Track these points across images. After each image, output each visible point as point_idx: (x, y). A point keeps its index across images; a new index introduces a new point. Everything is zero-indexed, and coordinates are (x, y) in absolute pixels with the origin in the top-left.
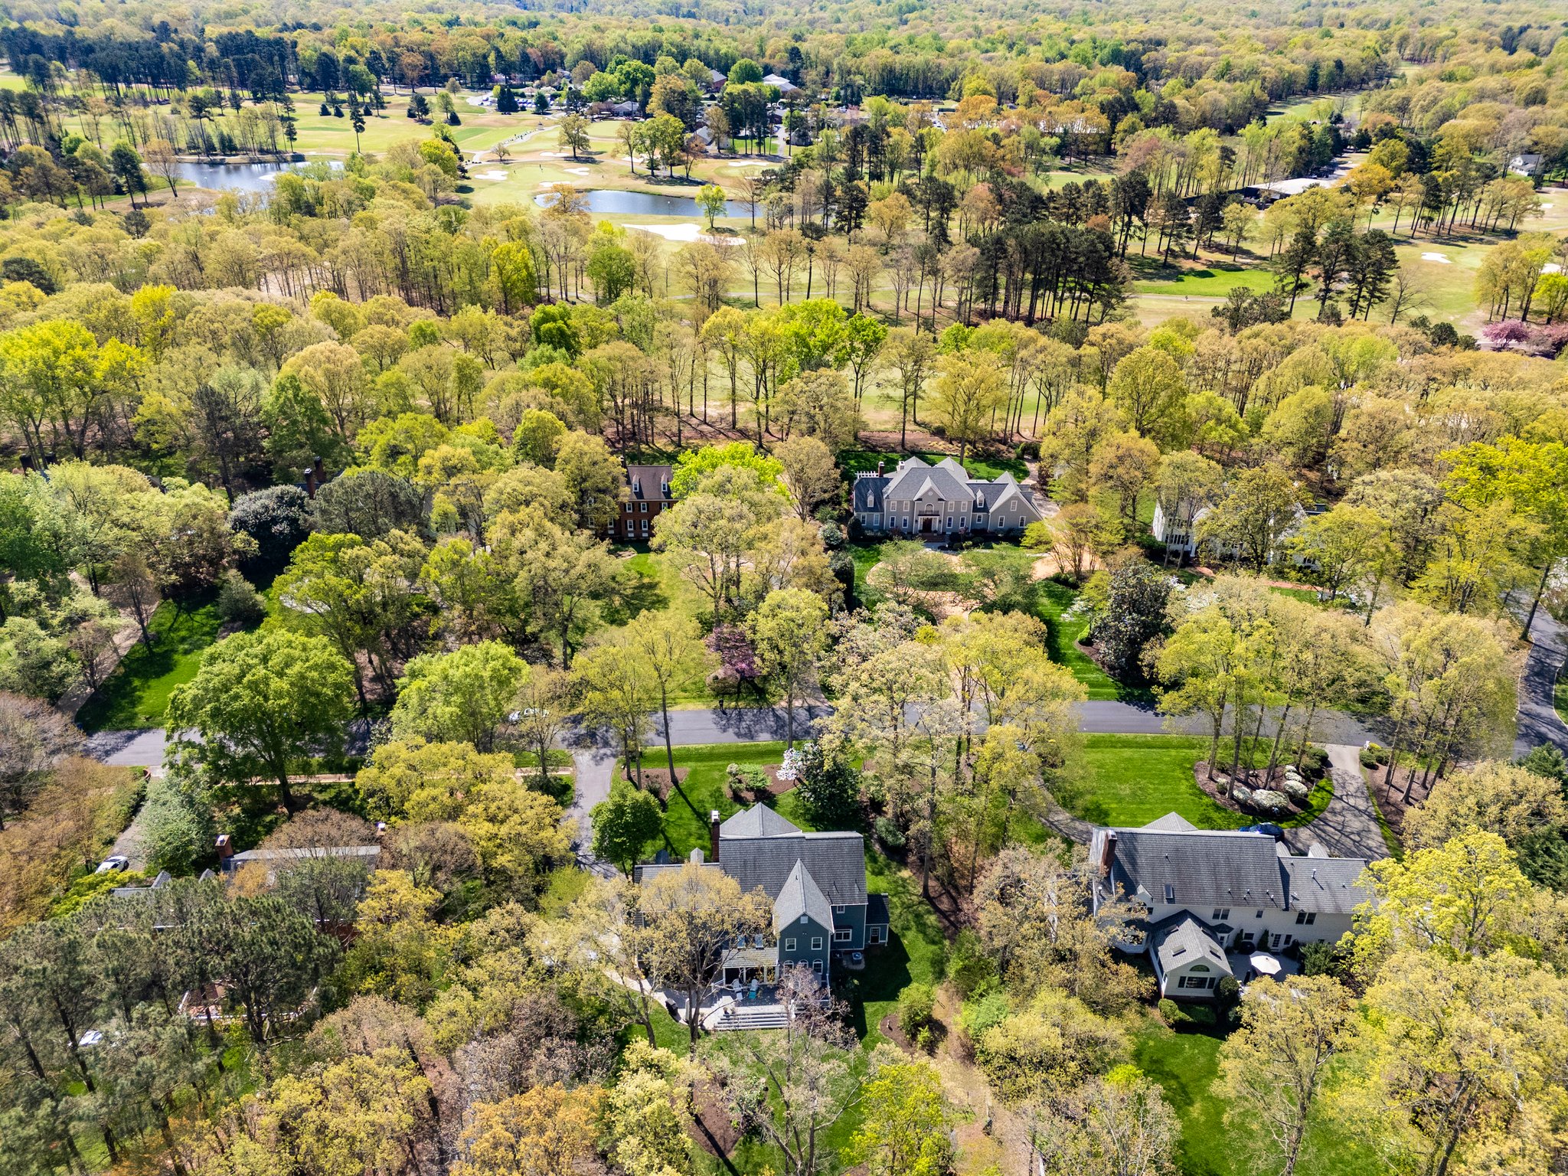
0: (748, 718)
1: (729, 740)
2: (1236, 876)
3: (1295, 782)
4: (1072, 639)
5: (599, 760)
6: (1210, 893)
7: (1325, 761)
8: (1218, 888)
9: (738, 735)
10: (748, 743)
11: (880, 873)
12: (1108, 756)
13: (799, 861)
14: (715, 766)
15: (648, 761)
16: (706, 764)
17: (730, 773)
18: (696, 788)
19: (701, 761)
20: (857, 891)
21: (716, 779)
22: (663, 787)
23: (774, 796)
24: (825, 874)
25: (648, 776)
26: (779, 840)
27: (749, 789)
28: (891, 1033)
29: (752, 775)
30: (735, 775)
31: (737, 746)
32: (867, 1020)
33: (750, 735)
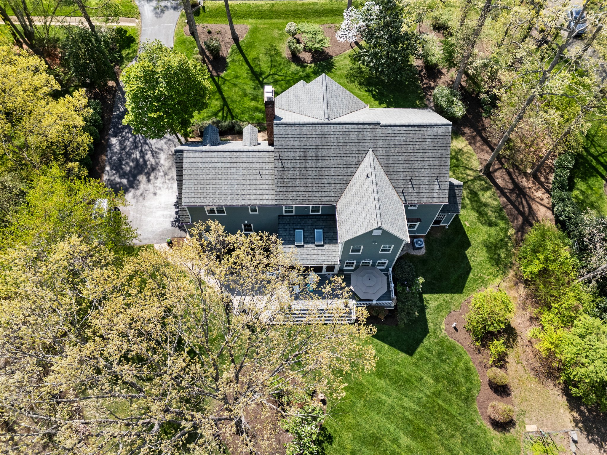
5: (159, 12)
13: (370, 152)
14: (275, 24)
15: (211, 16)
16: (266, 21)
17: (289, 32)
18: (254, 47)
19: (262, 18)
20: (437, 189)
21: (275, 38)
22: (222, 44)
23: (331, 57)
24: (401, 169)
25: (209, 32)
26: (348, 127)
27: (307, 50)
28: (457, 335)
29: (310, 35)
30: (294, 34)
31: (296, 5)
32: (428, 317)
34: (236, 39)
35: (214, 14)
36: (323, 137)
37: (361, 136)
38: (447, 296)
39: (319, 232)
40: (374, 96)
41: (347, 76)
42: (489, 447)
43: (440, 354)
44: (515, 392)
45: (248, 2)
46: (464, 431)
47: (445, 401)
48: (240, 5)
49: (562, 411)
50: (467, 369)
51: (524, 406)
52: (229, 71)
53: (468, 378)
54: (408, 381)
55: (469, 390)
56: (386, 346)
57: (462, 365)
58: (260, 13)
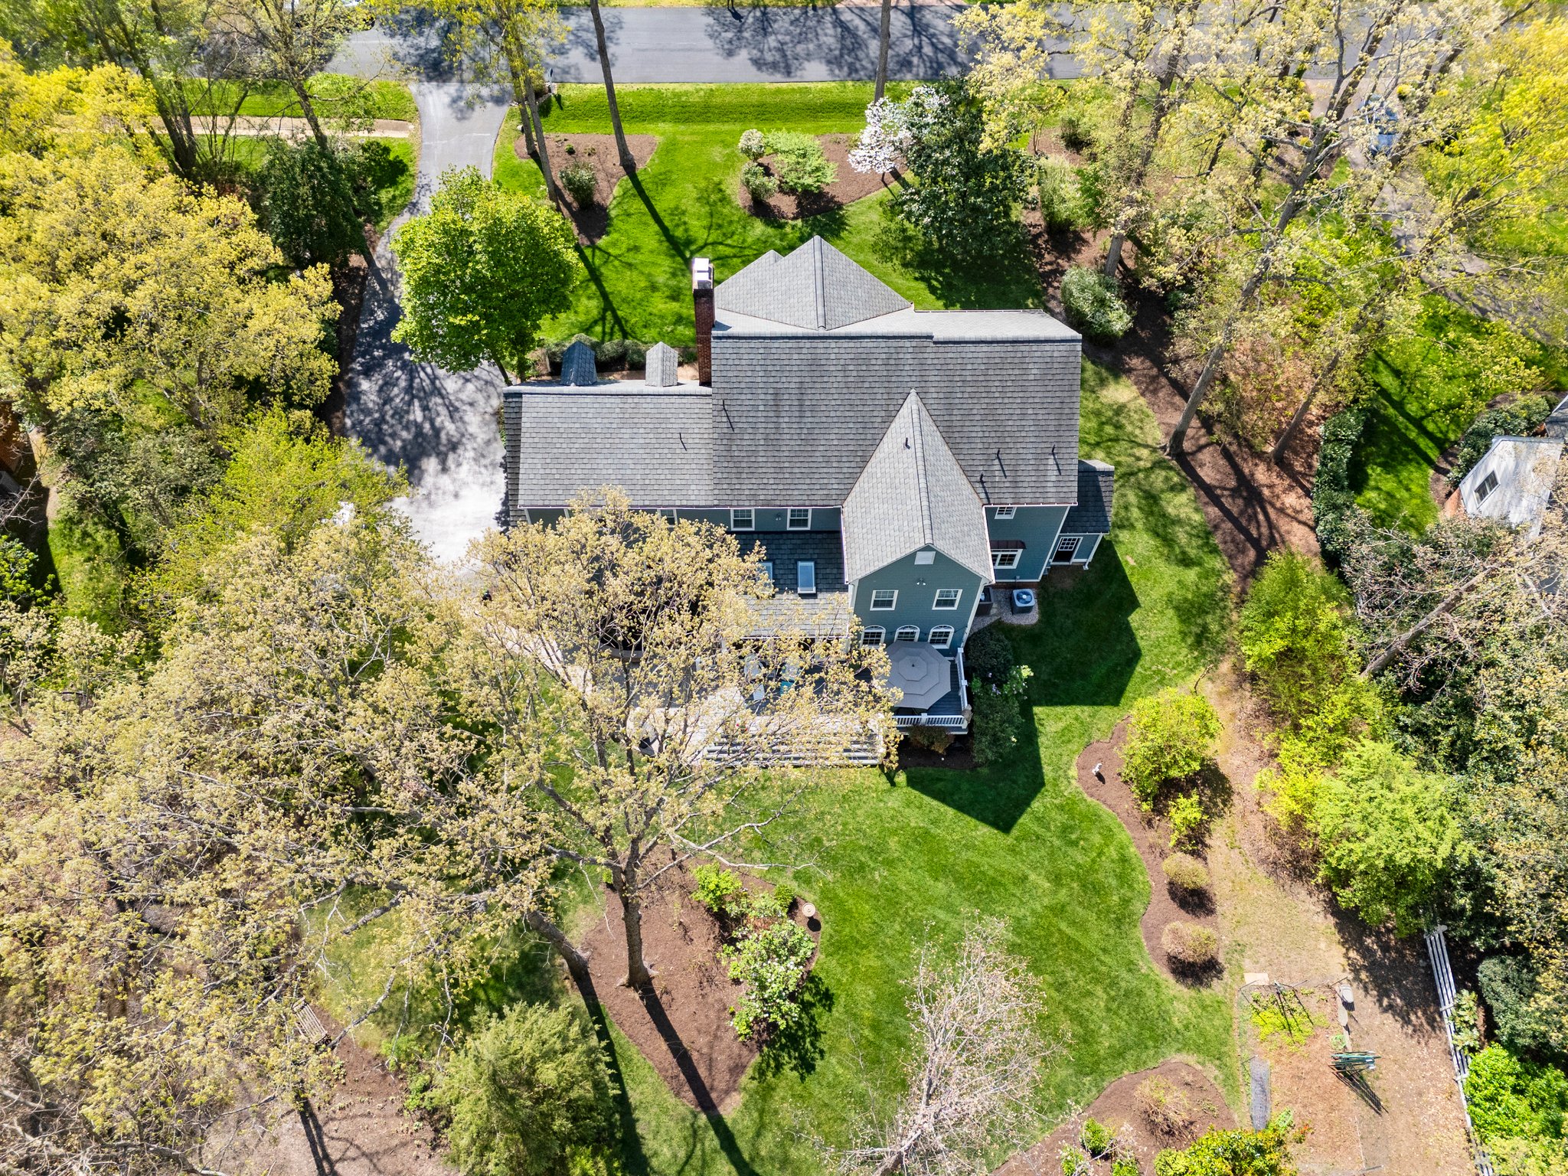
0: (781, 27)
1: (740, 75)
5: (463, 108)
9: (758, 63)
10: (780, 84)
13: (913, 397)
14: (715, 133)
15: (574, 117)
16: (697, 127)
17: (747, 151)
18: (673, 183)
19: (686, 121)
20: (1052, 475)
21: (715, 164)
22: (600, 176)
23: (840, 206)
24: (977, 432)
25: (571, 152)
26: (865, 343)
27: (786, 189)
28: (1103, 789)
29: (793, 158)
30: (757, 156)
31: (763, 92)
32: (1043, 753)
33: (785, 66)
34: (629, 166)
35: (583, 112)
36: (815, 365)
37: (892, 364)
38: (1083, 711)
39: (806, 567)
40: (933, 290)
41: (874, 248)
42: (1164, 1016)
43: (1065, 830)
44: (1222, 906)
45: (655, 86)
46: (1114, 984)
47: (1073, 923)
48: (638, 93)
49: (1323, 946)
50: (1124, 860)
51: (1243, 935)
52: (615, 236)
53: (1123, 879)
54: (994, 883)
55: (1126, 902)
56: (951, 812)
57: (1112, 852)
58: (687, 112)
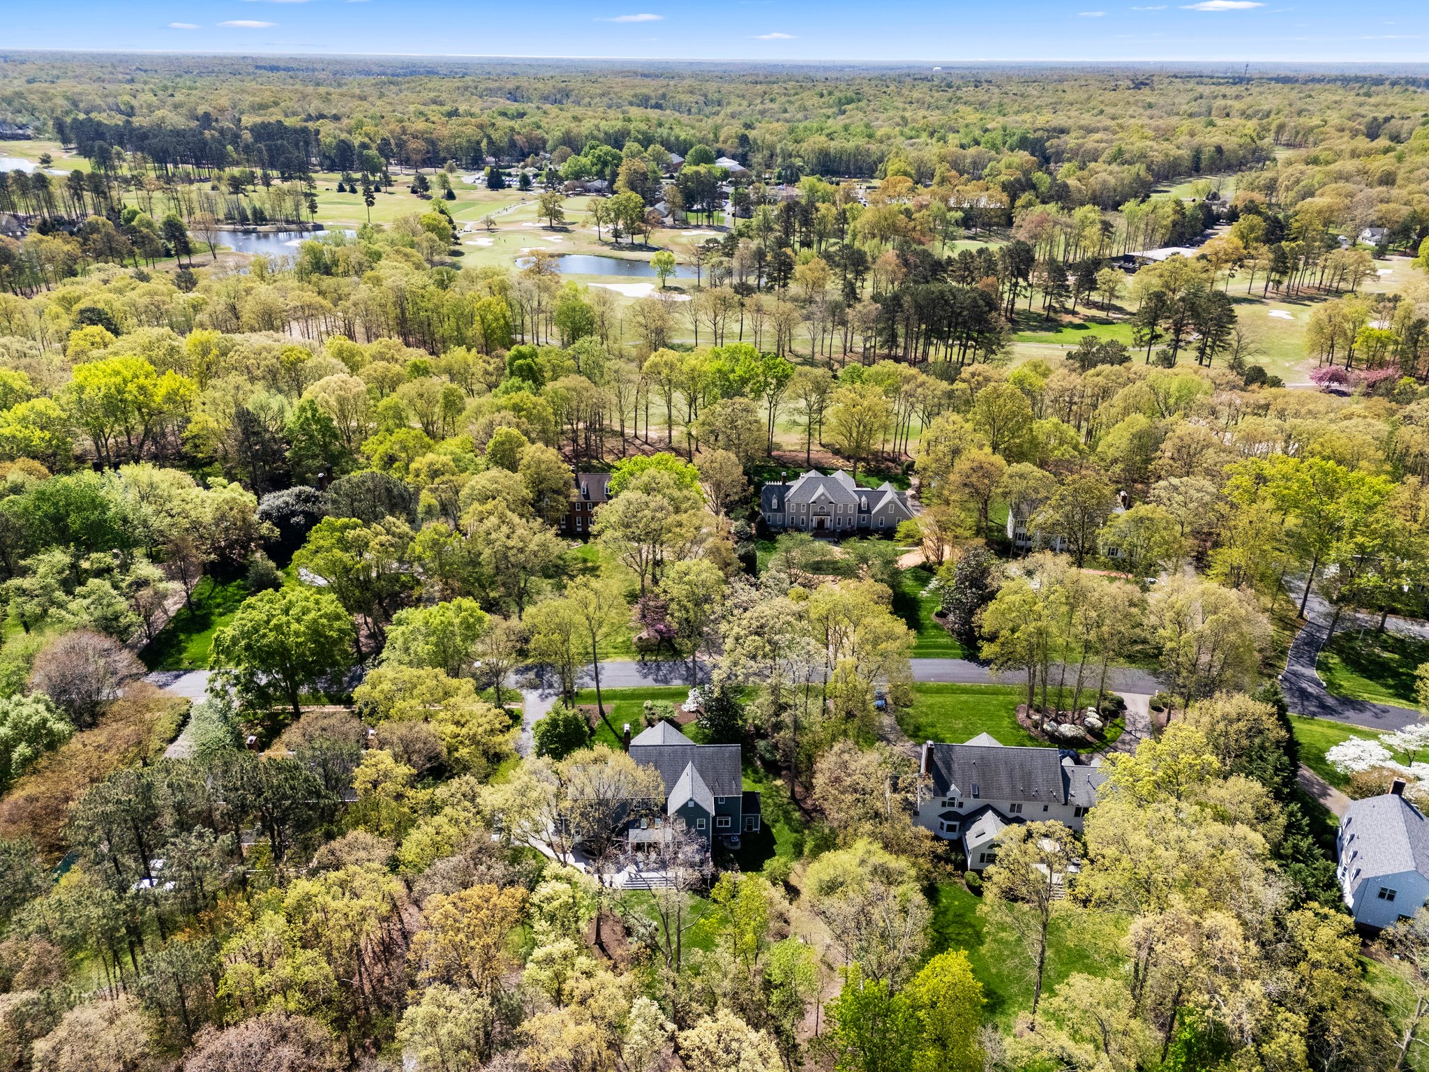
0: (664, 670)
1: (649, 683)
2: (1028, 778)
3: (1093, 719)
4: (930, 612)
5: (544, 697)
6: (1007, 791)
7: (1120, 705)
8: (1013, 787)
9: (656, 680)
10: (662, 686)
11: (760, 781)
12: (948, 700)
13: (690, 764)
14: (635, 702)
15: (584, 698)
16: (627, 701)
17: (646, 707)
18: (619, 720)
19: (625, 699)
20: (734, 786)
21: (635, 713)
22: (592, 718)
24: (710, 773)
25: (581, 710)
26: (676, 747)
29: (663, 708)
30: (650, 709)
31: (654, 689)
33: (666, 681)
35: (589, 697)
36: (661, 753)
37: (684, 753)
39: (658, 820)
45: (615, 688)
48: (609, 691)
58: (624, 696)
